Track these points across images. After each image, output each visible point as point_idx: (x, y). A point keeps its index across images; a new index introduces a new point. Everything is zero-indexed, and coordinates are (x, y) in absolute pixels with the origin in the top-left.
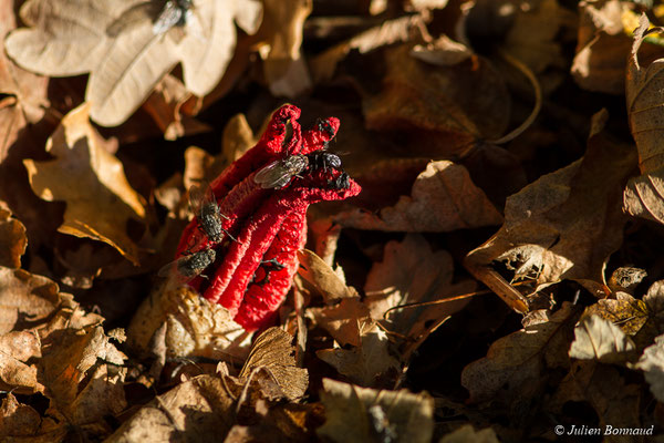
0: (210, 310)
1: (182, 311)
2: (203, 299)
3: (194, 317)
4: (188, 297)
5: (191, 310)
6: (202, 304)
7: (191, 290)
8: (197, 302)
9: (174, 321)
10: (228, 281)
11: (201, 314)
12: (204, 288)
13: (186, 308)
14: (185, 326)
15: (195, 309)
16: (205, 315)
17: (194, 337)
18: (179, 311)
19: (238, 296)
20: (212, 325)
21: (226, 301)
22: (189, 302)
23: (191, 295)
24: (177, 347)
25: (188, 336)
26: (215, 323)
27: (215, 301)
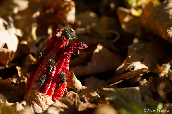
0: (45, 97)
1: (36, 99)
2: (42, 94)
3: (40, 100)
4: (37, 94)
5: (39, 98)
6: (42, 96)
7: (38, 91)
8: (41, 95)
9: (34, 103)
10: (50, 85)
11: (42, 99)
12: (42, 90)
13: (37, 98)
14: (38, 104)
15: (40, 98)
16: (44, 99)
17: (41, 107)
18: (35, 100)
19: (53, 89)
20: (46, 102)
21: (49, 94)
22: (38, 95)
23: (38, 93)
24: (37, 111)
25: (40, 107)
26: (47, 101)
27: (46, 94)
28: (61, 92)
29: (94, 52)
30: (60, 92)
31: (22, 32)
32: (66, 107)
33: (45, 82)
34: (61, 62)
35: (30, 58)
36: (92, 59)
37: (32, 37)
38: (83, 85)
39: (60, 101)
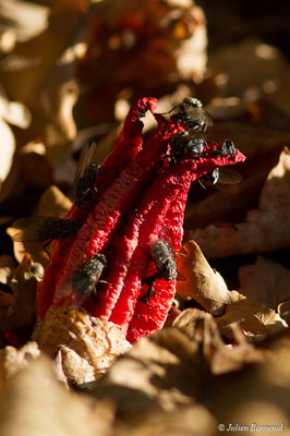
0: (103, 329)
1: (74, 336)
2: (94, 318)
3: (88, 339)
4: (78, 319)
5: (84, 333)
6: (94, 325)
7: (80, 310)
8: (89, 323)
9: (67, 349)
10: (120, 287)
11: (95, 335)
12: (95, 306)
13: (78, 332)
14: (79, 353)
15: (87, 332)
16: (99, 336)
17: (91, 362)
18: (71, 338)
19: (131, 303)
20: (107, 346)
21: (117, 318)
22: (79, 324)
23: (81, 316)
24: (76, 375)
25: (85, 362)
26: (110, 343)
27: (107, 318)
28: (159, 313)
29: (270, 177)
30: (153, 312)
31: (25, 111)
32: (172, 359)
33: (100, 278)
34: (158, 209)
35: (53, 198)
36: (264, 201)
37: (60, 129)
38: (230, 289)
39: (151, 339)
